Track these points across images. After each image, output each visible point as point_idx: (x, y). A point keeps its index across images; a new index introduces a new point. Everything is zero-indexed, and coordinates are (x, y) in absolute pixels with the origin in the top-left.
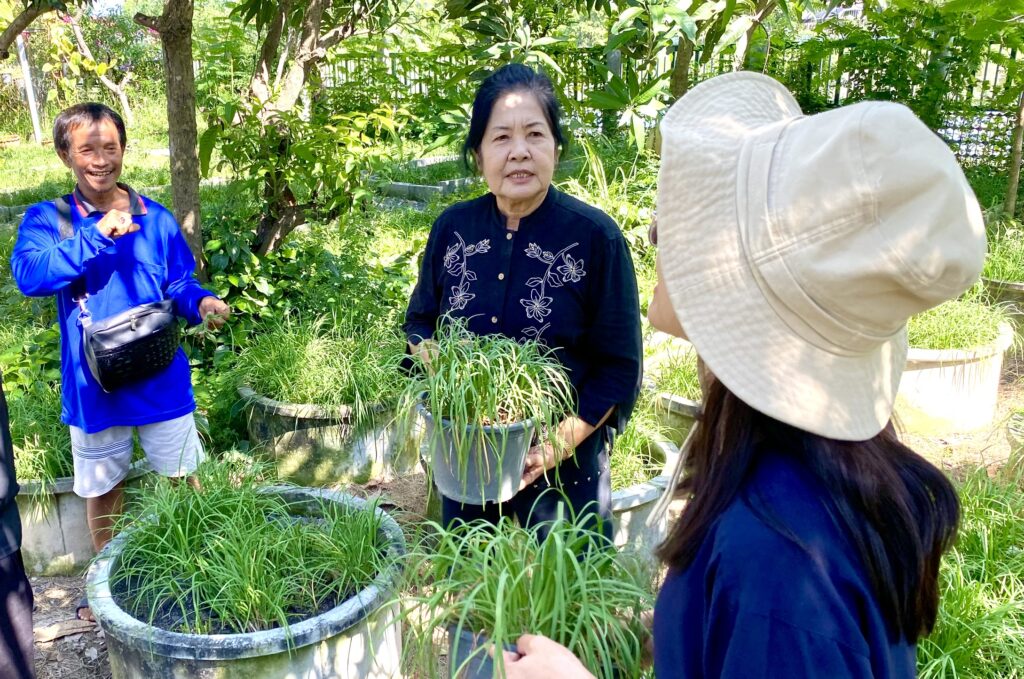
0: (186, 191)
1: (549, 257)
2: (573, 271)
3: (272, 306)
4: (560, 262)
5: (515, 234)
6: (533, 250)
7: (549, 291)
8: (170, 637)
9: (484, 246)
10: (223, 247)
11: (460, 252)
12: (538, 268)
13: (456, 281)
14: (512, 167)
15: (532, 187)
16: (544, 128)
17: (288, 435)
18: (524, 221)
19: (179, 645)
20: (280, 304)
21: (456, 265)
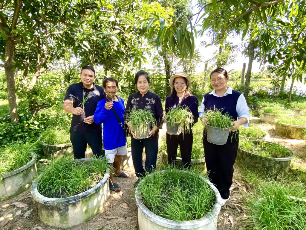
0: (13, 103)
1: (149, 100)
2: (153, 102)
3: (39, 127)
4: (151, 101)
5: (144, 97)
6: (147, 99)
7: (150, 105)
8: (68, 199)
9: (138, 99)
10: (24, 115)
11: (134, 100)
12: (148, 101)
13: (134, 105)
14: (142, 87)
15: (145, 90)
16: (147, 81)
17: (58, 152)
18: (145, 95)
19: (71, 199)
20: (40, 126)
21: (134, 102)
